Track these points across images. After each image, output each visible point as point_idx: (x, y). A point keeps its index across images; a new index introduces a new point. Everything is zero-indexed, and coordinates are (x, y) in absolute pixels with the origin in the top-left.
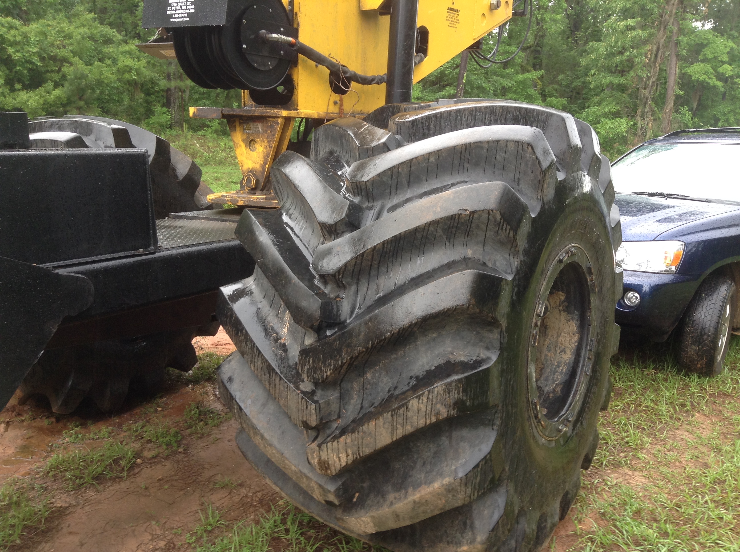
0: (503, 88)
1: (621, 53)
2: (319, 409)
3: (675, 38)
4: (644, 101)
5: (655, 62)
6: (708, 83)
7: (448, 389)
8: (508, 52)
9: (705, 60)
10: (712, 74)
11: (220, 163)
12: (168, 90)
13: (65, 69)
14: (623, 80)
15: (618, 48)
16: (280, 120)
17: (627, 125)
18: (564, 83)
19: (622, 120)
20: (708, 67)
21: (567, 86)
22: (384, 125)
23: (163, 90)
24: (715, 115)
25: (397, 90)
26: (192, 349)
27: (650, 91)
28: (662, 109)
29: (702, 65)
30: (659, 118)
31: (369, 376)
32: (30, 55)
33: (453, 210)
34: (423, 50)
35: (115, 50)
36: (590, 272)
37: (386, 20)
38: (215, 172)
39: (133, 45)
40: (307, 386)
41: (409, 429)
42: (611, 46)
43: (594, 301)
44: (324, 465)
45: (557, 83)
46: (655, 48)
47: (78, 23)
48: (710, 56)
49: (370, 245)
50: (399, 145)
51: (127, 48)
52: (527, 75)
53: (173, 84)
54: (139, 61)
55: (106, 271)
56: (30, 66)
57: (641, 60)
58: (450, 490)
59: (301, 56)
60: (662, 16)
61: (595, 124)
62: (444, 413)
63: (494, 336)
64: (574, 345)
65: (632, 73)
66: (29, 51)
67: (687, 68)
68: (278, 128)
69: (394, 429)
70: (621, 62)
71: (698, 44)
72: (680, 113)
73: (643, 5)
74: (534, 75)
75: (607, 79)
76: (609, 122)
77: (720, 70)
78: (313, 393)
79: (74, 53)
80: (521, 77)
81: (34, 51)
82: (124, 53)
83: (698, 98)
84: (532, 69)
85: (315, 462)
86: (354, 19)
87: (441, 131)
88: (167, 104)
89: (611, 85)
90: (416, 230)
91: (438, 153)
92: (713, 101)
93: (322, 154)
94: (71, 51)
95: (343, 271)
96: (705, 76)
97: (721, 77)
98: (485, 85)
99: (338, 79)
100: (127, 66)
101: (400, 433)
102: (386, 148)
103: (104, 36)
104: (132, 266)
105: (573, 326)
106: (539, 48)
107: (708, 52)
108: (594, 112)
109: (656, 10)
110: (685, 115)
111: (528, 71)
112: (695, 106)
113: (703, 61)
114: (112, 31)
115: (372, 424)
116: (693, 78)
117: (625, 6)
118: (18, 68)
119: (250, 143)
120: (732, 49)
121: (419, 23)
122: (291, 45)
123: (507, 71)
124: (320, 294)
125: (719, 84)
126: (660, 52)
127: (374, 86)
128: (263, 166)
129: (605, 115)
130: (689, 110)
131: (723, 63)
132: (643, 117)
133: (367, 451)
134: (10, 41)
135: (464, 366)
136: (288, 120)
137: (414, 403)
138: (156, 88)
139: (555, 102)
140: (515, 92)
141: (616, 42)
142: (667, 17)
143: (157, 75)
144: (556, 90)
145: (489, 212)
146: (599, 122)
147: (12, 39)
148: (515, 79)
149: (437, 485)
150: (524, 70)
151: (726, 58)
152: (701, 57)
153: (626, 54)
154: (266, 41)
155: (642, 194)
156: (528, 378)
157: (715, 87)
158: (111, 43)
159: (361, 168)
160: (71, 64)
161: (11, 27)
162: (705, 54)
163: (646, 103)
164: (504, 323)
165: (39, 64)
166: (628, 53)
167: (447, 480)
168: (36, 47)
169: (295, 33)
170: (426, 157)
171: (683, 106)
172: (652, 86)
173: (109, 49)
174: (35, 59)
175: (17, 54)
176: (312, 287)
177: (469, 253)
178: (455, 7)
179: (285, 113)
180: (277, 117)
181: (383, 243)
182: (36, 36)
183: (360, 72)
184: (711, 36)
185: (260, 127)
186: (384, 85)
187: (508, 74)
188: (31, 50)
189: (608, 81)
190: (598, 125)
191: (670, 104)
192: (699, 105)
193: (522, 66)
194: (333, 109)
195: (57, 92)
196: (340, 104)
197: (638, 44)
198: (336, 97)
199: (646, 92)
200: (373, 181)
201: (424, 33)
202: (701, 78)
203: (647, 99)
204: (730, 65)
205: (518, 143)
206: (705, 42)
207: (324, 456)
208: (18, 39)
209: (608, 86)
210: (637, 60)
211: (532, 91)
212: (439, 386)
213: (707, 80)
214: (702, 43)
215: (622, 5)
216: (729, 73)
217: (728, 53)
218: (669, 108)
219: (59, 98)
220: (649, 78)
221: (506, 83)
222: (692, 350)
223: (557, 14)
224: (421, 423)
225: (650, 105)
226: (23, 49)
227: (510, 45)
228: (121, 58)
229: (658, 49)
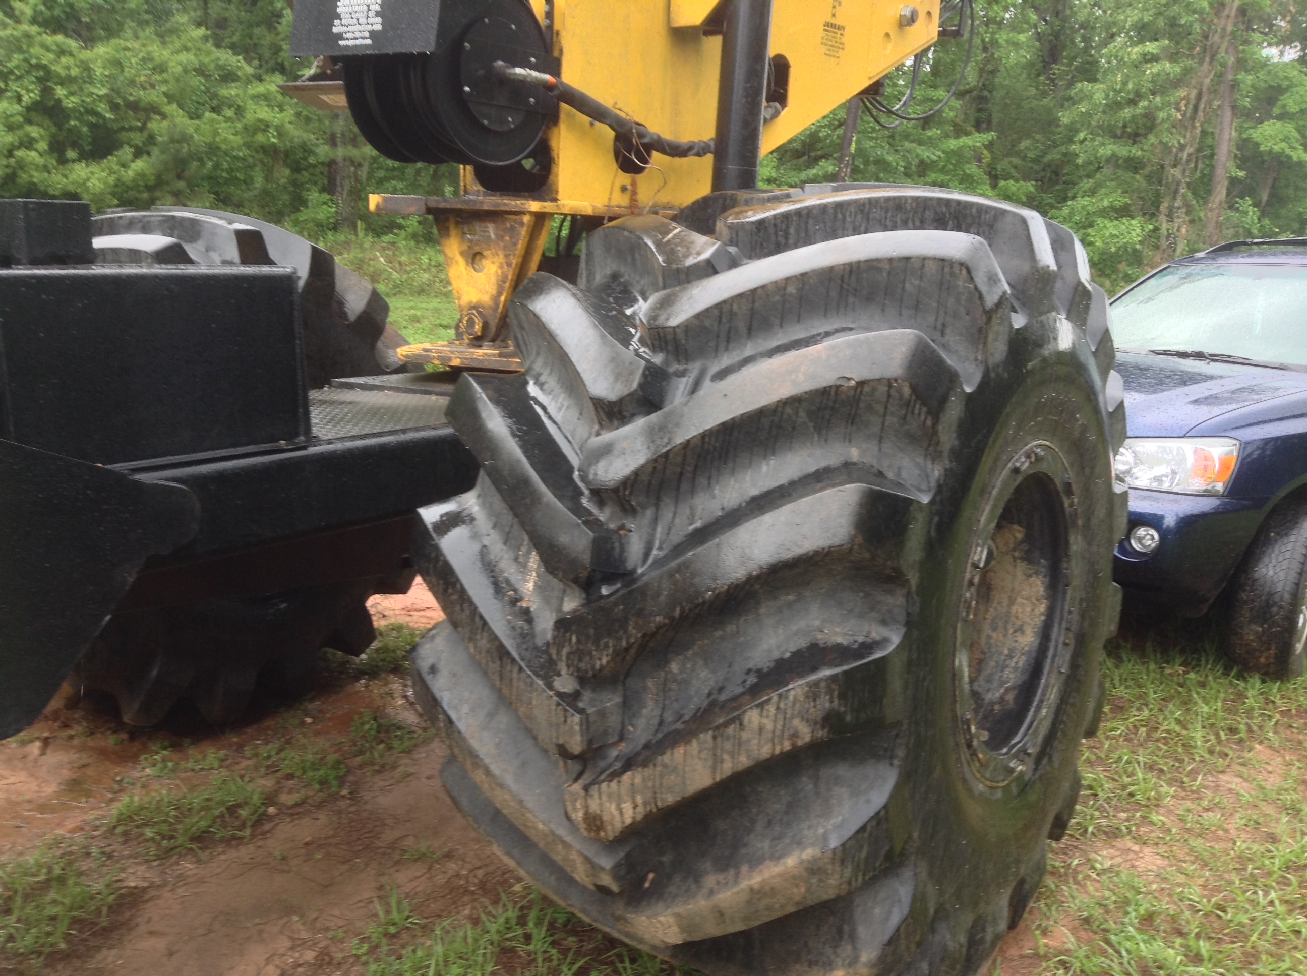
0: (922, 162)
1: (1133, 102)
2: (586, 723)
3: (1230, 77)
4: (1173, 188)
5: (1193, 118)
6: (1289, 157)
7: (813, 693)
8: (931, 100)
9: (1284, 116)
10: (1297, 140)
11: (421, 291)
12: (332, 164)
13: (156, 125)
14: (1136, 152)
15: (1128, 93)
16: (526, 219)
17: (1143, 230)
18: (1031, 155)
19: (1133, 222)
20: (1289, 128)
21: (1036, 161)
22: (707, 229)
23: (322, 164)
24: (1300, 214)
25: (732, 168)
26: (366, 617)
27: (1184, 171)
28: (1205, 201)
29: (1279, 124)
30: (1200, 219)
31: (674, 667)
32: (94, 101)
33: (826, 378)
34: (779, 96)
35: (240, 92)
36: (1069, 491)
37: (714, 45)
38: (412, 308)
39: (273, 84)
40: (565, 683)
41: (744, 761)
42: (1115, 90)
43: (1076, 543)
44: (594, 823)
45: (1017, 154)
46: (1194, 93)
47: (178, 45)
48: (1293, 108)
49: (680, 438)
50: (734, 264)
51: (260, 88)
52: (964, 140)
53: (340, 152)
54: (282, 111)
55: (221, 477)
56: (92, 119)
57: (1170, 116)
58: (813, 869)
59: (564, 107)
60: (1206, 37)
61: (1085, 228)
62: (805, 734)
63: (896, 601)
64: (1039, 620)
65: (1152, 139)
66: (91, 94)
67: (1251, 131)
68: (524, 232)
69: (717, 761)
70: (1134, 117)
71: (1271, 86)
72: (1237, 210)
73: (1174, 18)
74: (977, 140)
75: (1108, 149)
76: (1109, 224)
78: (576, 696)
79: (170, 97)
80: (953, 144)
81: (101, 93)
82: (256, 97)
83: (1270, 182)
84: (973, 129)
85: (579, 816)
86: (660, 42)
87: (807, 240)
88: (330, 188)
89: (1113, 159)
90: (761, 413)
91: (803, 277)
92: (1297, 188)
93: (599, 278)
94: (164, 93)
95: (632, 482)
96: (1284, 145)
98: (890, 158)
99: (630, 147)
100: (261, 121)
101: (727, 768)
102: (710, 269)
103: (221, 67)
104: (266, 470)
105: (1038, 586)
106: (986, 93)
107: (1290, 102)
108: (1083, 207)
109: (1197, 27)
110: (1246, 213)
111: (967, 134)
112: (1265, 198)
113: (1281, 117)
114: (235, 59)
115: (680, 751)
116: (1262, 148)
117: (1142, 19)
118: (72, 123)
119: (474, 257)
121: (773, 50)
122: (549, 87)
123: (929, 133)
124: (592, 523)
126: (1204, 100)
127: (691, 160)
128: (496, 298)
129: (1103, 213)
130: (1255, 205)
132: (1170, 216)
133: (670, 799)
134: (58, 75)
135: (841, 653)
136: (540, 218)
137: (753, 717)
138: (312, 160)
139: (1014, 188)
140: (943, 170)
141: (1125, 83)
142: (1216, 38)
143: (312, 136)
144: (1015, 167)
145: (889, 382)
146: (1091, 225)
147: (63, 72)
148: (944, 146)
149: (791, 861)
150: (959, 131)
152: (1276, 111)
153: (1141, 104)
154: (505, 82)
155: (1165, 353)
156: (955, 675)
157: (1300, 161)
158: (233, 81)
159: (665, 304)
160: (164, 116)
161: (62, 52)
162: (1284, 106)
163: (1176, 192)
164: (913, 578)
165: (108, 116)
166: (1146, 103)
167: (808, 853)
168: (103, 86)
169: (553, 65)
170: (781, 286)
171: (1242, 198)
172: (1188, 161)
173: (230, 91)
174: (103, 108)
175: (72, 99)
176: (577, 509)
177: (854, 454)
178: (838, 21)
179: (535, 206)
180: (522, 213)
181: (704, 436)
182: (104, 68)
183: (667, 135)
184: (1296, 73)
185: (491, 230)
186: (709, 158)
187: (930, 138)
188: (96, 91)
189: (1109, 152)
190: (1090, 231)
191: (1220, 193)
192: (1272, 195)
193: (955, 125)
194: (620, 200)
195: (139, 165)
196: (631, 191)
197: (1162, 86)
198: (625, 179)
199: (1176, 172)
200: (686, 327)
201: (781, 67)
202: (1276, 148)
203: (1178, 184)
205: (943, 262)
206: (1285, 83)
207: (594, 806)
208: (74, 72)
209: (1108, 161)
210: (1162, 115)
211: (972, 169)
212: (797, 688)
213: (1288, 151)
214: (1279, 86)
215: (1136, 18)
218: (1217, 200)
219: (141, 175)
220: (1182, 147)
221: (926, 153)
222: (1251, 632)
223: (1019, 33)
224: (765, 751)
225: (1184, 196)
226: (81, 89)
227: (935, 87)
228: (251, 105)
229: (1199, 96)
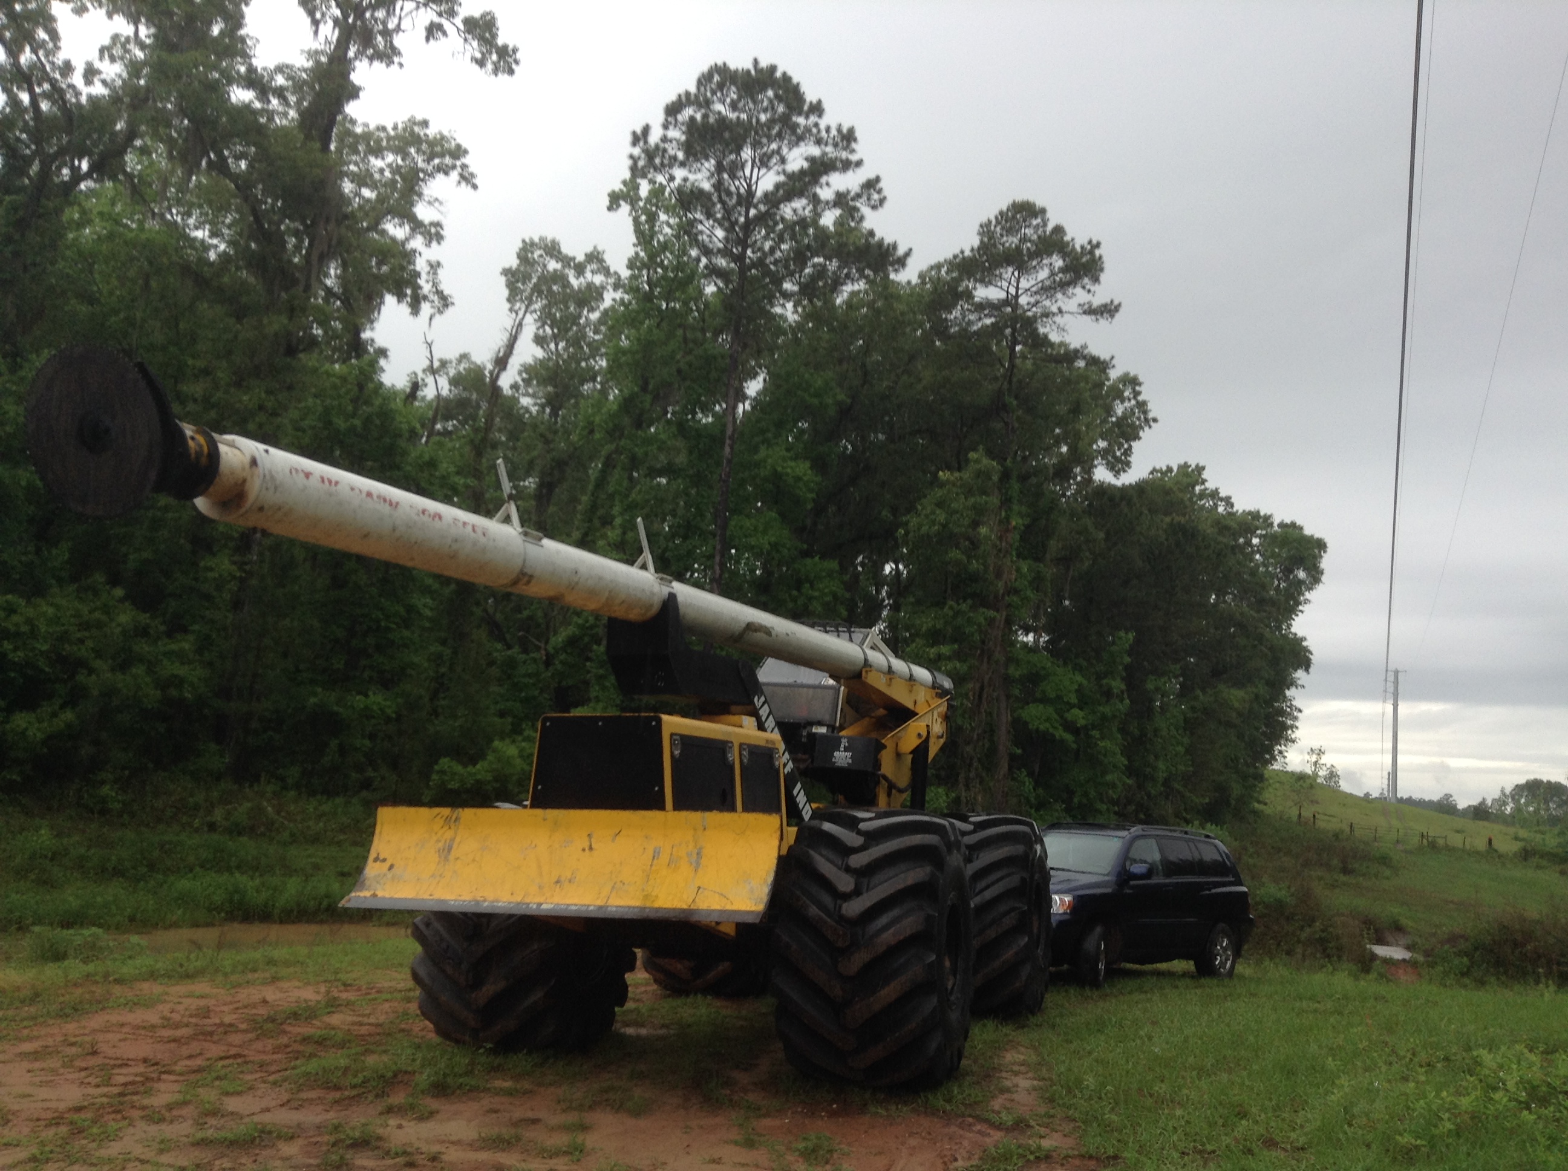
6: (1053, 735)
9: (1044, 700)
10: (1058, 721)
19: (940, 790)
20: (1050, 710)
23: (214, 716)
24: (1067, 786)
28: (993, 774)
29: (1041, 706)
32: (36, 656)
35: (152, 648)
39: (185, 643)
46: (978, 686)
48: (1051, 694)
67: (1021, 711)
71: (1032, 677)
72: (1017, 780)
77: (1069, 716)
82: (167, 654)
83: (1040, 756)
88: (219, 738)
92: (1061, 762)
94: (92, 649)
96: (1047, 725)
97: (1070, 727)
107: (1048, 689)
110: (1024, 783)
112: (1037, 770)
113: (1041, 701)
114: (143, 616)
116: (1030, 726)
117: (934, 626)
118: (12, 674)
120: (1080, 685)
125: (1069, 737)
126: (985, 692)
130: (1030, 776)
131: (1072, 706)
132: (967, 787)
138: (205, 713)
147: (11, 629)
151: (1074, 699)
152: (1038, 695)
157: (1062, 741)
158: (145, 636)
160: (91, 671)
162: (1044, 692)
163: (970, 765)
165: (44, 669)
168: (46, 642)
171: (1019, 769)
173: (143, 647)
174: (42, 662)
175: (16, 653)
182: (47, 625)
184: (1049, 664)
191: (1003, 767)
192: (1042, 768)
195: (67, 716)
199: (969, 749)
202: (1042, 727)
203: (971, 759)
204: (1081, 709)
206: (1043, 673)
208: (21, 628)
213: (1051, 730)
214: (1037, 675)
216: (1081, 722)
217: (1077, 691)
218: (1002, 773)
220: (973, 729)
225: (977, 769)
228: (163, 662)
229: (982, 688)
